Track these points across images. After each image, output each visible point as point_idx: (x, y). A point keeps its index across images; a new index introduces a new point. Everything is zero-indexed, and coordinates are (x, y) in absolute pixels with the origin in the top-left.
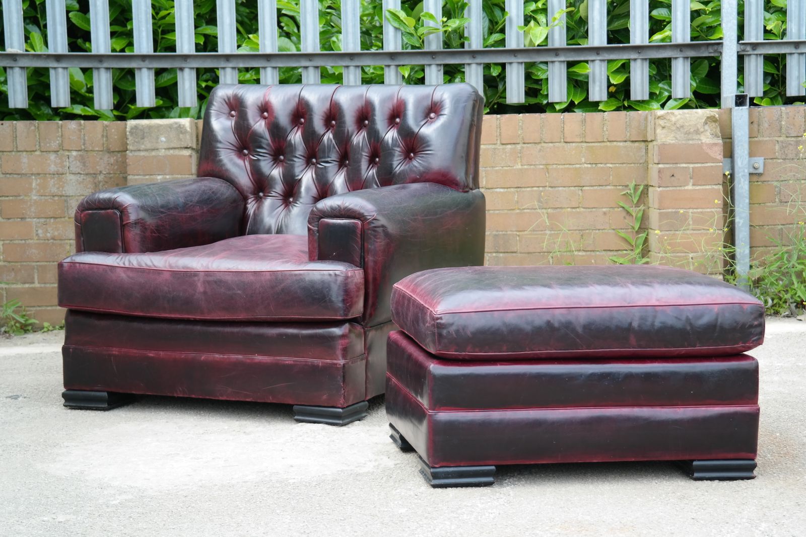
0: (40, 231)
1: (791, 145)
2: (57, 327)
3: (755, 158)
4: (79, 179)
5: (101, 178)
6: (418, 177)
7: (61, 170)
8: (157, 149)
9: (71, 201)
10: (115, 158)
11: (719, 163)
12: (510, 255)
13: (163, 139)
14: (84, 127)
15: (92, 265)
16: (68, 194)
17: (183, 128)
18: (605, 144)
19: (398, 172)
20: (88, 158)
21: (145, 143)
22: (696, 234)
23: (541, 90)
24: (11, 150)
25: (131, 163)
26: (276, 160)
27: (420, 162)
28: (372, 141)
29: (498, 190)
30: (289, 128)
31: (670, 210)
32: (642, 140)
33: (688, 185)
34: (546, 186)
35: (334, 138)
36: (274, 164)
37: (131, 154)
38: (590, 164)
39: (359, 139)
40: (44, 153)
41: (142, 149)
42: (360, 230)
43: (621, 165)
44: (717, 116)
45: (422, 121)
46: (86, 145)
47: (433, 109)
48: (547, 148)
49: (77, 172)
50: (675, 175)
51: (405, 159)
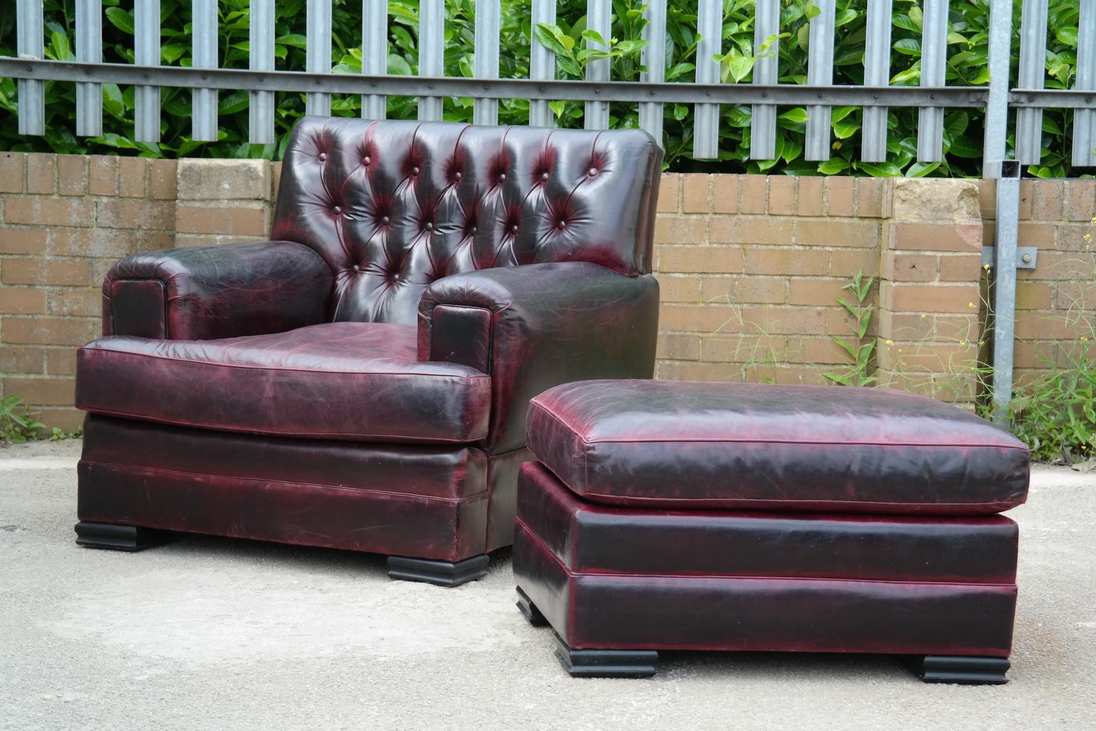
0: (54, 304)
1: (1076, 232)
2: (71, 434)
3: (1026, 248)
4: (110, 235)
5: (139, 234)
6: (570, 253)
7: (85, 222)
8: (218, 199)
9: (98, 265)
10: (160, 208)
11: (977, 252)
12: (688, 363)
13: (226, 186)
14: (120, 164)
15: (124, 355)
16: (94, 255)
17: (253, 172)
18: (824, 219)
19: (543, 246)
20: (123, 206)
21: (201, 190)
22: (941, 346)
23: (741, 142)
24: (20, 192)
25: (181, 217)
26: (378, 223)
27: (573, 233)
28: (510, 201)
29: (676, 275)
30: (398, 179)
31: (908, 313)
32: (874, 216)
33: (933, 280)
34: (742, 273)
35: (458, 196)
36: (375, 228)
37: (181, 205)
38: (802, 245)
39: (492, 198)
40: (64, 198)
41: (197, 198)
42: (489, 322)
43: (844, 249)
44: (977, 189)
45: (578, 178)
46: (120, 190)
47: (594, 162)
48: (746, 221)
49: (107, 226)
50: (916, 266)
51: (553, 228)
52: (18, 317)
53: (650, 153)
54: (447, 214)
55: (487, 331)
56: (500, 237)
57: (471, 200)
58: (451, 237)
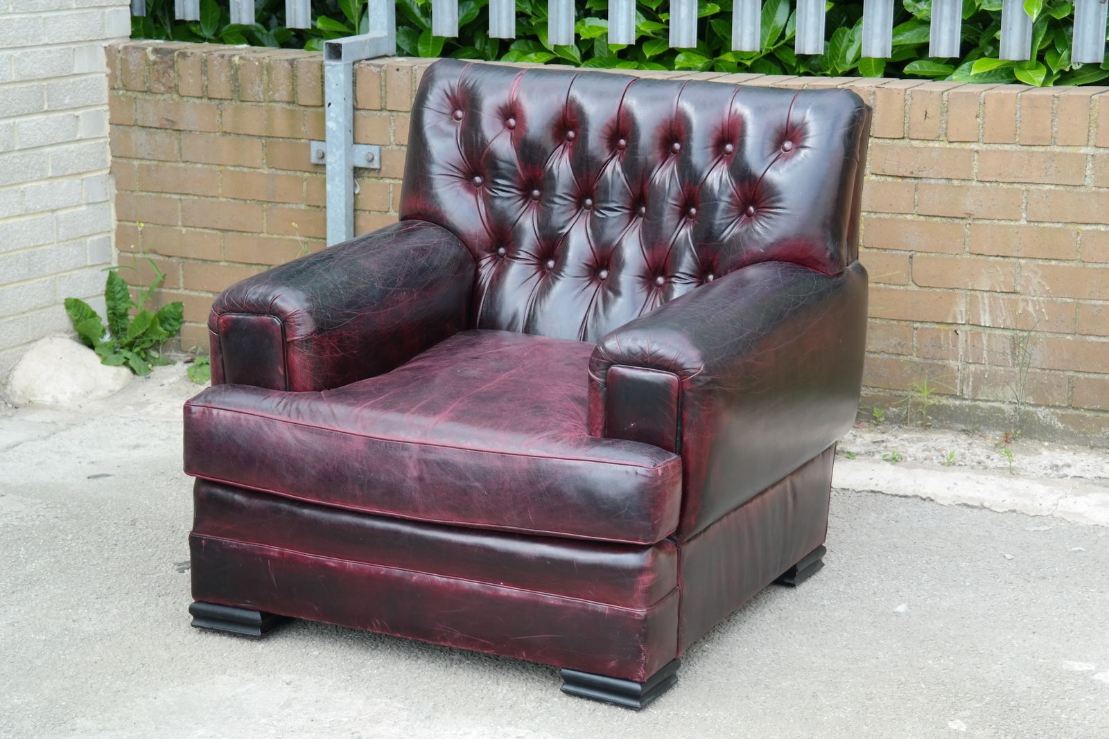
6: (762, 252)
19: (726, 240)
26: (527, 197)
27: (766, 225)
28: (686, 181)
30: (548, 143)
35: (623, 171)
36: (524, 204)
39: (665, 176)
42: (677, 389)
45: (770, 155)
47: (789, 134)
51: (740, 215)
53: (858, 121)
54: (610, 192)
55: (675, 401)
56: (673, 225)
57: (637, 174)
58: (615, 220)
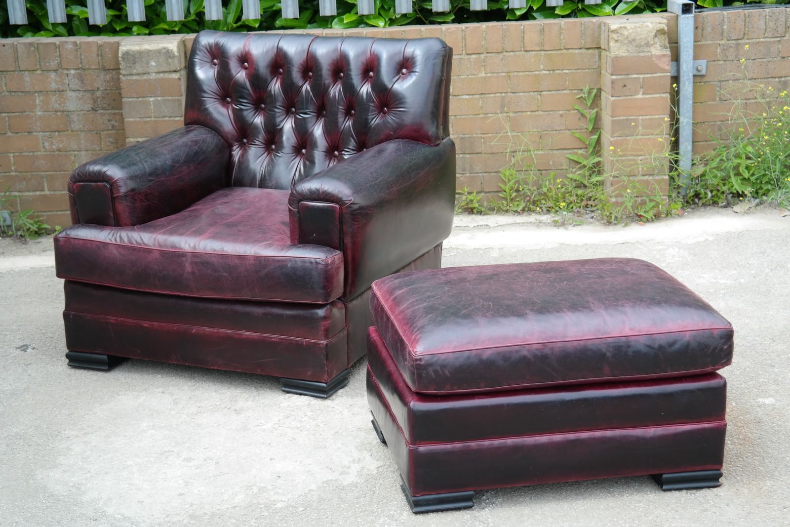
0: (46, 144)
1: (732, 47)
3: (699, 61)
4: (79, 95)
5: (98, 94)
6: (392, 133)
7: (61, 88)
8: (148, 73)
9: (73, 116)
10: (111, 75)
11: (667, 73)
12: (475, 156)
13: (153, 64)
14: (80, 47)
15: (86, 241)
16: (69, 110)
17: (171, 53)
18: (562, 52)
19: (372, 127)
20: (85, 75)
21: (136, 68)
22: (645, 138)
24: (13, 70)
25: (124, 87)
26: (257, 108)
27: (393, 118)
28: (348, 95)
29: (464, 97)
30: (268, 76)
31: (622, 118)
32: (595, 47)
33: (638, 94)
34: (508, 92)
35: (311, 90)
36: (255, 113)
37: (124, 79)
38: (548, 70)
39: (335, 90)
40: (45, 72)
41: (134, 73)
42: (338, 214)
43: (576, 71)
44: (666, 28)
45: (394, 77)
46: (83, 64)
47: (405, 65)
48: (509, 57)
49: (76, 89)
50: (627, 85)
51: (379, 113)
52: (24, 154)
53: (444, 56)
54: (305, 103)
55: (338, 220)
56: (342, 119)
57: (320, 92)
58: (309, 120)
